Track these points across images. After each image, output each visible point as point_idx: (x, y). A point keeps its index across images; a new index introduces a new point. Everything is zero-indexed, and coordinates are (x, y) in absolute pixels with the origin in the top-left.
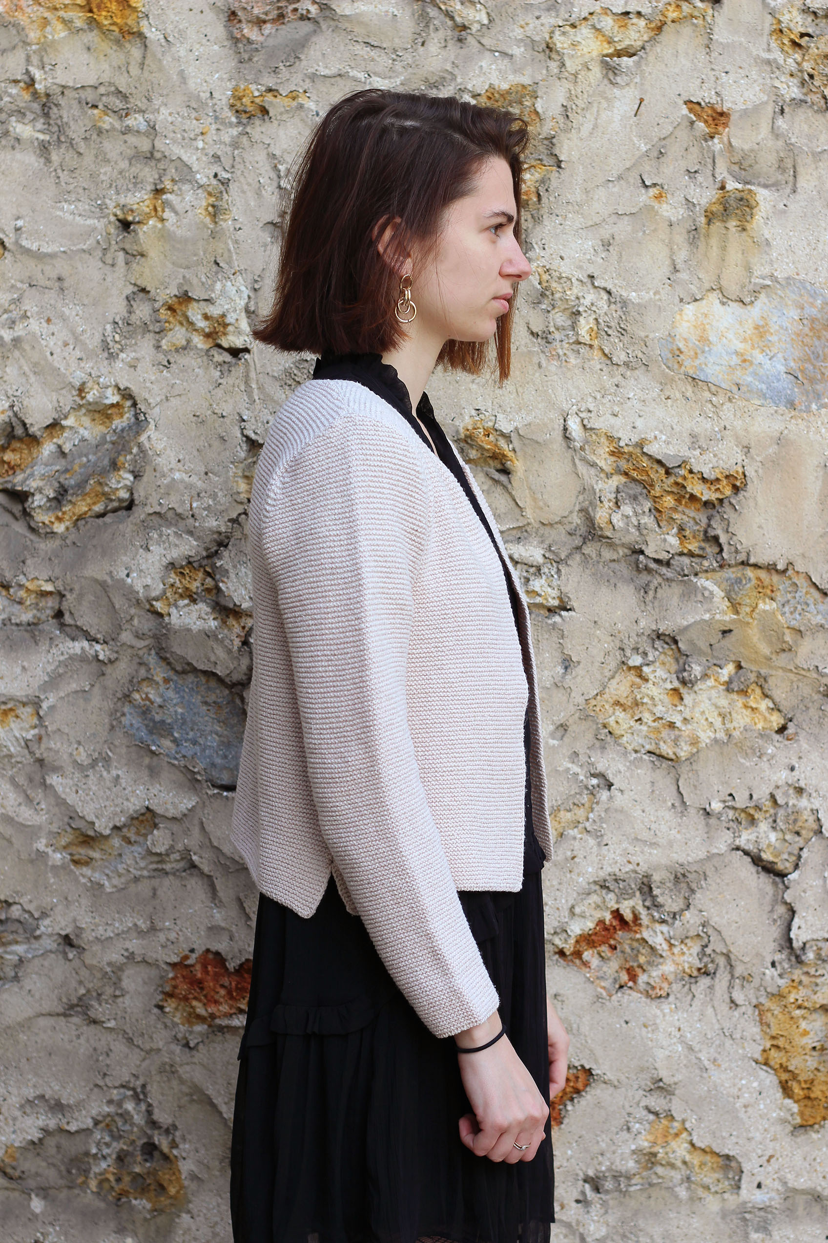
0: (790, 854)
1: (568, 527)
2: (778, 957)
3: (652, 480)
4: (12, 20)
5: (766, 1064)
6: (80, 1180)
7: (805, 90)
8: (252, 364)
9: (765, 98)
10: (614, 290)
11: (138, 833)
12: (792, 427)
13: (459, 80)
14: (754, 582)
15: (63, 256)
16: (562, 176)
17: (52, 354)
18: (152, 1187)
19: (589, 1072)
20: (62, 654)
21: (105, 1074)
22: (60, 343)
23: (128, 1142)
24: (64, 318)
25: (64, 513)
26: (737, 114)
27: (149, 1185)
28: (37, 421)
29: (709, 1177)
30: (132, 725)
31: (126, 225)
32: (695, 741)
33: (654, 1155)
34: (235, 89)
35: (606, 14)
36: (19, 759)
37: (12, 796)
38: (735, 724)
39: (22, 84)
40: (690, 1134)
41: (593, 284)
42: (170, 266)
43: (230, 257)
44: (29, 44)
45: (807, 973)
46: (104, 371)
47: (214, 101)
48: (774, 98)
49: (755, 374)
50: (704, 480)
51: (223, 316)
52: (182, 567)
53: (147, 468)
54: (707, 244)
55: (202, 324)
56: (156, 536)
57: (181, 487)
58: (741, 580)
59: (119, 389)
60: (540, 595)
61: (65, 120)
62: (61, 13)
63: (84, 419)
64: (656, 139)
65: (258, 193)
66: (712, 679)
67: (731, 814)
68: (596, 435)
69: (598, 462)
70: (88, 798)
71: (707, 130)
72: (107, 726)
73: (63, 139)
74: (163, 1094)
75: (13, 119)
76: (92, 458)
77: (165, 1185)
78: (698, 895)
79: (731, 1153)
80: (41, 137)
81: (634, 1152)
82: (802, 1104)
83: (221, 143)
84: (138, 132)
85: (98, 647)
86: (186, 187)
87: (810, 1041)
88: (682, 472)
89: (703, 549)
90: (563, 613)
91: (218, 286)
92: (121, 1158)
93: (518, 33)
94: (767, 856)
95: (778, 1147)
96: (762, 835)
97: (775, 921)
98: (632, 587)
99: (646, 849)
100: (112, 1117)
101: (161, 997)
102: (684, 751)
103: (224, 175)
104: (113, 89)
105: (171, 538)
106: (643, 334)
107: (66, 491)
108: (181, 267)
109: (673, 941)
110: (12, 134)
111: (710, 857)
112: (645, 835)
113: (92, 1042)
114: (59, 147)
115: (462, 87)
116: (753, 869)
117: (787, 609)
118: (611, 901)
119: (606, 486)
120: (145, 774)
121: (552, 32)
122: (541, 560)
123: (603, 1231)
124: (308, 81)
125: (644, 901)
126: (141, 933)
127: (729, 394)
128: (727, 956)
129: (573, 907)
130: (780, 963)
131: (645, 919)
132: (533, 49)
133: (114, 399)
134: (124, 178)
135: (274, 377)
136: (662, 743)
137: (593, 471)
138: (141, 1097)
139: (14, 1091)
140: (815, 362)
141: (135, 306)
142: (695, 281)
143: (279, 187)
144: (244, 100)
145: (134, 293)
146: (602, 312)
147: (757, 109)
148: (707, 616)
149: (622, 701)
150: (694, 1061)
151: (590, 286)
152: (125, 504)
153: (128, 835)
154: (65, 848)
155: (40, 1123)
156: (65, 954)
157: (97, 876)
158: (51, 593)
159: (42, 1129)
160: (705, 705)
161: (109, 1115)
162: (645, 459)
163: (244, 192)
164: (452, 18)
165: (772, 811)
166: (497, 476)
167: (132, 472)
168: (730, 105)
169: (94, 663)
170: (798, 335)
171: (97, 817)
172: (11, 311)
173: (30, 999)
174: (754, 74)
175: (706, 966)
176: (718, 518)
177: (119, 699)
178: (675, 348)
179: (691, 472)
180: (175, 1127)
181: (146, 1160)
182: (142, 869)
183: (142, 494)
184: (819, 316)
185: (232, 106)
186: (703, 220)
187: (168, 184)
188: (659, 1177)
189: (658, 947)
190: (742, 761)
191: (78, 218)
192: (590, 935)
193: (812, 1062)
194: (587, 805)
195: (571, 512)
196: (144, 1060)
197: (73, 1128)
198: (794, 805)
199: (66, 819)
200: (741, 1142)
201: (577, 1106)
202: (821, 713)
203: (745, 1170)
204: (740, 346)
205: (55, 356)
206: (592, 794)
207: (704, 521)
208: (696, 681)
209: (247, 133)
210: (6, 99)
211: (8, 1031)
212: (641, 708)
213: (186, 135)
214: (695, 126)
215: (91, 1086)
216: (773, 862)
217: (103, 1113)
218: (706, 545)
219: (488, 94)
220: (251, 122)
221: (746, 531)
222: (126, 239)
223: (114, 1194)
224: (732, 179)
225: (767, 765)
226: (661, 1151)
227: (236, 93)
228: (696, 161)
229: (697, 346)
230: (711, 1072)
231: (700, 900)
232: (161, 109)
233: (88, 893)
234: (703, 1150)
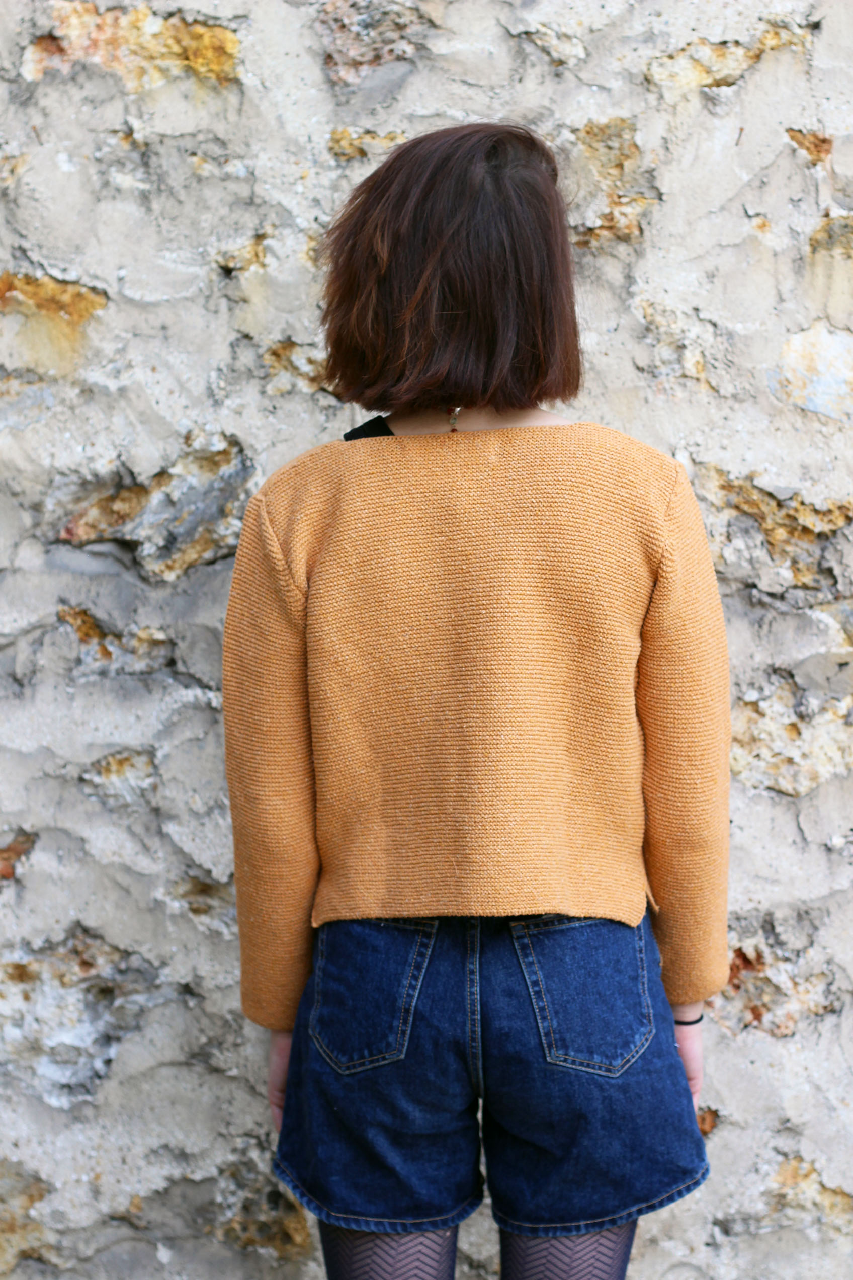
3: (764, 513)
4: (108, 70)
6: (206, 1229)
10: (719, 322)
13: (557, 115)
15: (167, 304)
16: (664, 209)
17: (157, 402)
18: (278, 1236)
19: (715, 1114)
20: (176, 702)
21: (228, 1123)
22: (166, 391)
23: (254, 1191)
24: (168, 366)
25: (174, 561)
26: (840, 141)
27: (276, 1233)
28: (144, 471)
29: (840, 1218)
31: (227, 272)
32: (814, 777)
33: (784, 1196)
34: (334, 132)
35: (703, 44)
36: (135, 808)
37: (129, 845)
39: (121, 135)
40: (820, 1175)
41: (698, 317)
42: (272, 310)
44: (127, 94)
46: (210, 418)
47: (313, 145)
50: (816, 512)
54: (813, 273)
55: (306, 368)
59: (225, 436)
61: (165, 168)
62: (158, 62)
63: (191, 466)
64: (758, 169)
66: (830, 713)
68: (706, 468)
69: (708, 496)
70: (205, 846)
71: (809, 158)
73: (163, 187)
75: (113, 169)
76: (201, 505)
77: (291, 1233)
78: (822, 932)
80: (142, 186)
81: (763, 1194)
83: (321, 186)
84: (237, 178)
85: (211, 695)
86: (287, 232)
88: (794, 504)
89: (817, 581)
92: (247, 1207)
93: (616, 66)
98: (746, 621)
99: (767, 886)
100: (236, 1165)
102: (804, 786)
103: (324, 219)
104: (211, 136)
106: (749, 366)
107: (175, 539)
108: (283, 311)
109: (797, 980)
110: (112, 184)
111: (833, 894)
112: (766, 872)
113: (215, 1091)
114: (160, 196)
115: (560, 122)
119: (717, 520)
121: (649, 65)
123: (735, 1275)
124: (405, 121)
125: (767, 939)
127: (839, 424)
131: (768, 957)
132: (631, 82)
133: (219, 445)
134: (225, 224)
136: (781, 779)
138: (265, 1145)
139: (138, 1140)
141: (239, 352)
142: (802, 311)
144: (342, 143)
145: (238, 340)
146: (708, 345)
148: (823, 650)
149: (740, 737)
150: (822, 1101)
151: (695, 318)
154: (184, 896)
155: (165, 1172)
156: (185, 1003)
157: (215, 924)
158: (162, 642)
159: (167, 1179)
160: (824, 740)
161: (233, 1163)
162: (755, 492)
164: (548, 54)
168: (832, 132)
169: (208, 712)
171: (214, 865)
172: (116, 361)
173: (152, 1048)
175: (832, 1004)
176: (831, 549)
178: (783, 378)
179: (802, 503)
181: (272, 1209)
185: (331, 149)
186: (808, 248)
187: (268, 230)
188: (789, 1219)
189: (782, 986)
191: (180, 266)
197: (197, 1176)
199: (183, 868)
205: (161, 405)
207: (817, 553)
208: (814, 714)
209: (346, 176)
210: (106, 149)
211: (130, 1081)
212: (758, 744)
213: (285, 179)
214: (797, 154)
215: (215, 1134)
217: (228, 1162)
218: (820, 577)
219: (587, 129)
220: (350, 164)
222: (228, 286)
223: (240, 1243)
224: (837, 206)
226: (790, 1192)
227: (335, 136)
228: (799, 190)
229: (806, 376)
230: (839, 1112)
231: (823, 937)
232: (260, 154)
233: (207, 942)
234: (834, 1191)
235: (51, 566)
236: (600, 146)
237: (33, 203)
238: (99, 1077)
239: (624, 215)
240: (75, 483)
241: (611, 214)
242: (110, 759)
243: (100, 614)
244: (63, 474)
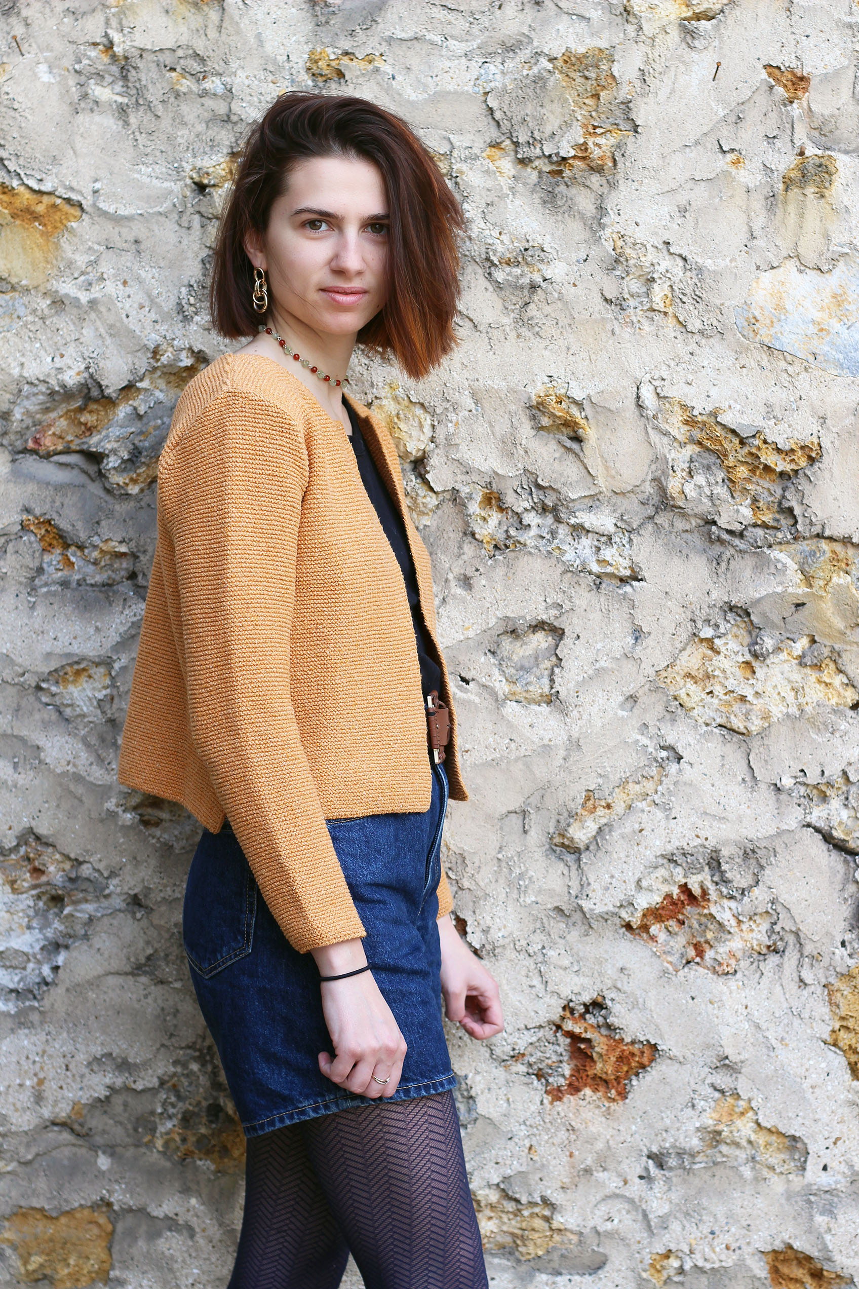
1: (641, 497)
2: (848, 937)
3: (726, 450)
5: (835, 1045)
6: (146, 1139)
9: (846, 63)
10: (689, 257)
13: (535, 44)
14: (829, 554)
15: (140, 218)
16: (639, 141)
17: (128, 316)
18: (217, 1149)
19: (654, 1047)
20: (135, 615)
21: (172, 1035)
22: (136, 306)
23: (194, 1103)
24: (139, 280)
25: (138, 475)
26: (818, 79)
27: (214, 1146)
28: (113, 382)
29: (775, 1158)
31: (202, 188)
32: (766, 717)
33: (719, 1133)
34: (312, 52)
36: (91, 719)
37: (84, 755)
38: (807, 699)
39: (101, 47)
40: (757, 1114)
41: (669, 251)
44: (108, 7)
46: (178, 333)
47: (291, 64)
48: (855, 62)
49: (832, 344)
50: (779, 450)
54: (785, 211)
58: (815, 553)
59: (193, 352)
60: (611, 565)
61: (144, 83)
63: (160, 381)
64: (735, 104)
66: (785, 653)
67: (802, 790)
68: (670, 403)
69: (671, 430)
71: (786, 95)
73: (141, 102)
75: (92, 81)
77: (229, 1146)
78: (767, 872)
79: (797, 1134)
80: (120, 99)
81: (698, 1130)
84: (215, 95)
88: (757, 442)
89: (778, 520)
90: (634, 583)
92: (187, 1120)
94: (838, 834)
95: (845, 1130)
96: (833, 812)
97: (845, 900)
98: (704, 558)
99: (715, 823)
100: (177, 1077)
102: (755, 725)
104: (191, 52)
106: (718, 302)
107: (140, 453)
109: (741, 918)
110: (90, 96)
111: (780, 834)
112: (714, 809)
113: (160, 1001)
114: (138, 110)
115: (539, 51)
116: (823, 846)
118: (679, 875)
119: (680, 456)
122: (612, 529)
123: (666, 1209)
124: (384, 44)
125: (712, 876)
127: (805, 364)
128: (797, 934)
129: (639, 880)
130: (850, 943)
131: (713, 895)
132: (611, 13)
133: (187, 361)
134: (202, 141)
136: (732, 717)
137: (665, 440)
138: (208, 1058)
139: (82, 1048)
142: (772, 249)
144: (320, 63)
146: (676, 279)
147: (837, 73)
148: (779, 589)
149: (693, 673)
150: (762, 1039)
151: (665, 252)
154: (135, 808)
155: (108, 1081)
156: (133, 913)
157: (166, 837)
158: (124, 555)
159: (108, 1087)
160: (777, 679)
161: (175, 1075)
162: (718, 428)
165: (844, 788)
166: (569, 443)
168: (810, 70)
172: (88, 273)
173: (99, 957)
174: (835, 38)
175: (775, 944)
176: (793, 489)
178: (751, 316)
179: (765, 442)
181: (211, 1122)
185: (308, 69)
186: (781, 186)
188: (724, 1156)
189: (726, 923)
190: (814, 736)
191: (155, 181)
192: (657, 909)
194: (656, 778)
195: (644, 481)
197: (139, 1086)
200: (807, 1123)
201: (642, 1081)
203: (810, 1151)
204: (817, 316)
205: (130, 318)
206: (661, 766)
207: (779, 492)
208: (769, 654)
210: (86, 61)
211: (76, 989)
212: (712, 681)
213: (262, 98)
214: (774, 91)
215: (158, 1045)
216: (844, 840)
217: (169, 1073)
218: (781, 517)
219: (565, 58)
220: (328, 85)
221: (821, 503)
222: (201, 203)
223: (179, 1154)
224: (812, 145)
225: (839, 741)
226: (725, 1129)
227: (313, 56)
228: (775, 127)
229: (773, 314)
230: (778, 1051)
231: (769, 876)
232: (238, 72)
233: (157, 854)
234: (769, 1130)
235: (17, 475)
236: (576, 75)
237: (12, 113)
238: (47, 984)
239: (598, 145)
240: (43, 393)
241: (585, 143)
242: (68, 669)
243: (63, 524)
244: (31, 383)
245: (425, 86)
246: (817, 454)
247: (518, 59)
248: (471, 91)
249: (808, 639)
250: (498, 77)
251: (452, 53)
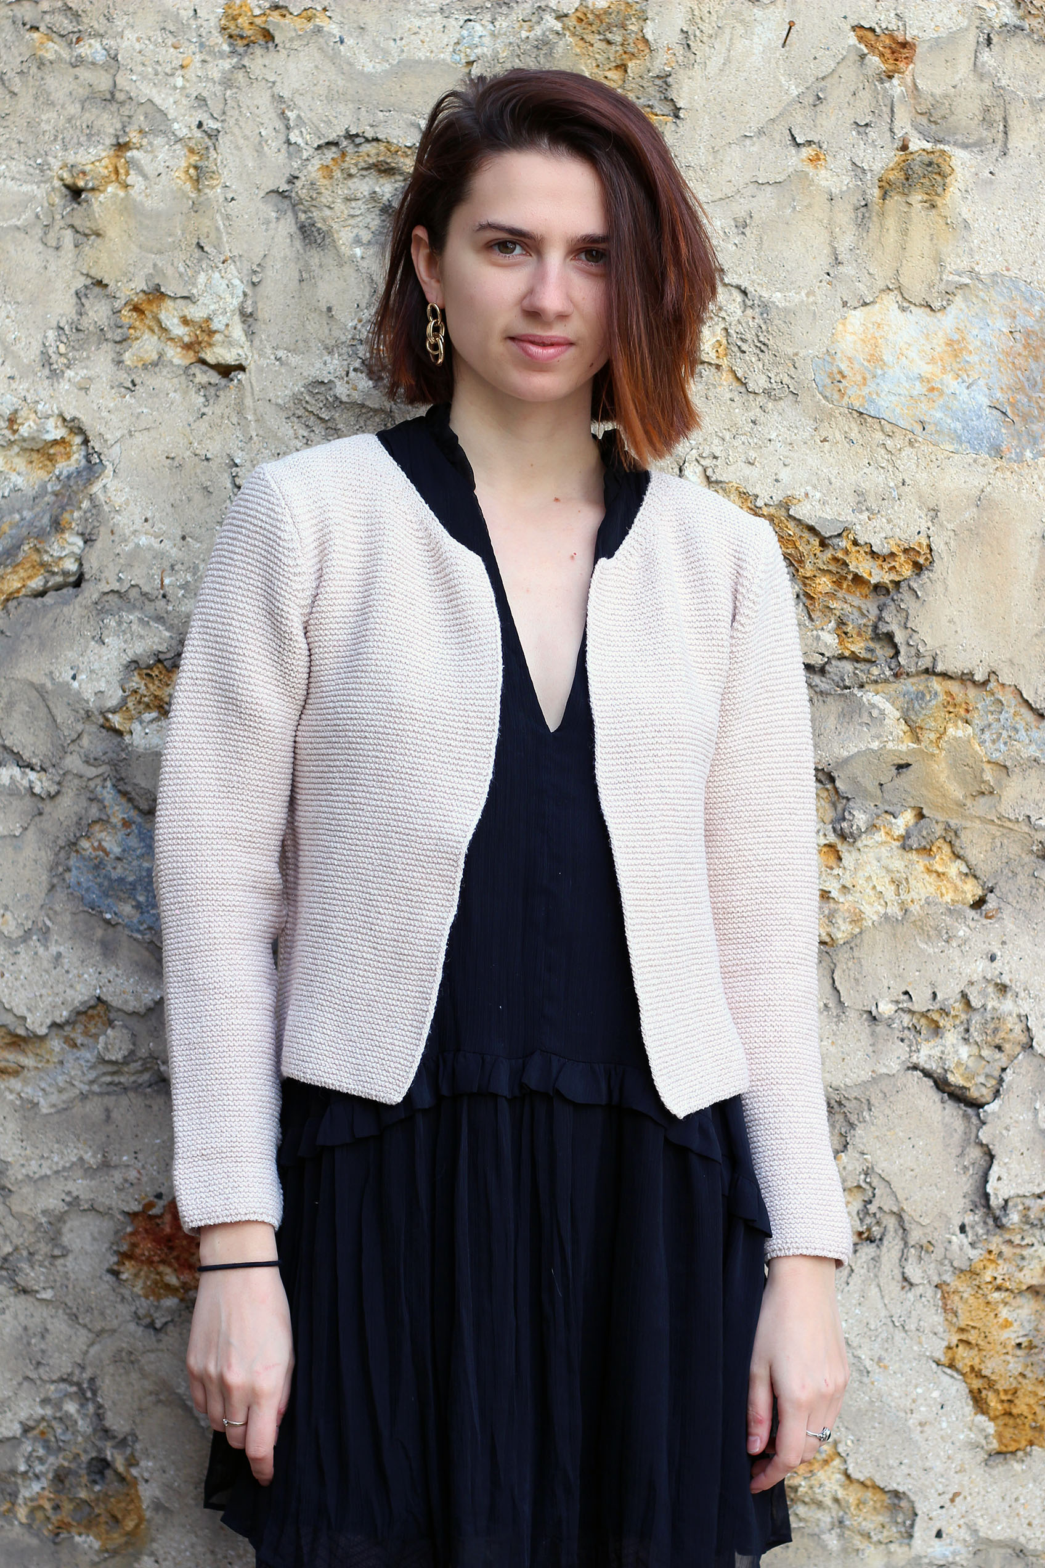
0: (987, 1076)
2: (969, 1219)
3: (802, 554)
5: (951, 1366)
6: (4, 1507)
7: (1021, 13)
8: (248, 387)
9: (965, 23)
10: (750, 289)
11: (86, 1033)
12: (997, 482)
14: (942, 697)
16: (681, 130)
18: (102, 1519)
21: (39, 1363)
23: (71, 1456)
26: (927, 44)
27: (99, 1515)
29: (870, 1520)
30: (79, 883)
31: (76, 193)
32: (857, 918)
34: (228, 6)
38: (913, 895)
40: (845, 1462)
42: (136, 250)
43: (219, 238)
45: (1010, 1242)
46: (44, 394)
47: (200, 21)
48: (977, 23)
49: (946, 408)
51: (209, 319)
52: (150, 667)
53: (102, 529)
54: (882, 226)
55: (179, 330)
56: (113, 624)
57: (149, 556)
58: (924, 695)
59: (64, 420)
63: (17, 460)
64: (812, 79)
65: (259, 151)
66: (882, 833)
67: (906, 1019)
70: (18, 984)
71: (883, 67)
72: (45, 886)
74: (118, 1393)
76: (27, 514)
77: (120, 1516)
78: (859, 1131)
79: (901, 1489)
82: (1000, 1422)
83: (208, 79)
84: (93, 64)
85: (33, 776)
86: (159, 141)
87: (1015, 1335)
88: (844, 543)
89: (871, 651)
91: (202, 278)
92: (60, 1478)
94: (955, 1079)
95: (966, 1481)
96: (950, 1049)
97: (966, 1168)
100: (47, 1421)
101: (115, 1259)
102: (842, 931)
103: (211, 124)
104: (59, 4)
105: (134, 627)
106: (790, 351)
108: (151, 252)
111: (876, 1079)
113: (22, 1318)
116: (936, 1096)
117: (987, 736)
120: (96, 950)
126: (90, 1172)
127: (910, 436)
128: (899, 1216)
130: (972, 1227)
133: (55, 431)
134: (75, 128)
135: (277, 405)
138: (89, 1394)
140: (1030, 393)
141: (87, 305)
142: (865, 278)
143: (288, 142)
144: (240, 20)
145: (86, 287)
146: (733, 320)
147: (953, 38)
148: (875, 745)
150: (852, 1360)
152: (72, 579)
153: (72, 1035)
157: (29, 1092)
160: (872, 868)
161: (43, 1418)
162: (791, 524)
163: (238, 148)
165: (964, 1017)
167: (82, 534)
168: (915, 32)
169: (28, 798)
170: (1008, 354)
171: (29, 1010)
175: (869, 1229)
176: (892, 607)
177: (61, 848)
178: (835, 370)
179: (855, 543)
180: (136, 1439)
181: (95, 1482)
182: (92, 1082)
183: (95, 565)
184: (1037, 328)
185: (224, 29)
186: (876, 192)
187: (134, 137)
188: (800, 1520)
190: (923, 946)
191: (10, 183)
193: (1015, 1365)
196: (92, 1344)
198: (994, 1009)
200: (914, 1473)
202: (1033, 880)
203: (919, 1512)
204: (926, 370)
207: (874, 612)
208: (861, 833)
209: (244, 66)
213: (159, 69)
214: (866, 61)
215: (20, 1379)
216: (964, 1087)
217: (35, 1416)
218: (876, 646)
219: (579, 14)
220: (250, 50)
221: (931, 627)
222: (75, 213)
223: (50, 1527)
224: (918, 135)
225: (957, 952)
226: (803, 1483)
227: (230, 11)
228: (867, 111)
229: (866, 368)
230: (875, 1376)
231: (861, 1137)
232: (126, 32)
233: (17, 1115)
234: (862, 1483)
236: (594, 38)
245: (386, 52)
246: (927, 559)
247: (514, 17)
248: (449, 60)
249: (914, 813)
250: (487, 40)
251: (422, 8)
